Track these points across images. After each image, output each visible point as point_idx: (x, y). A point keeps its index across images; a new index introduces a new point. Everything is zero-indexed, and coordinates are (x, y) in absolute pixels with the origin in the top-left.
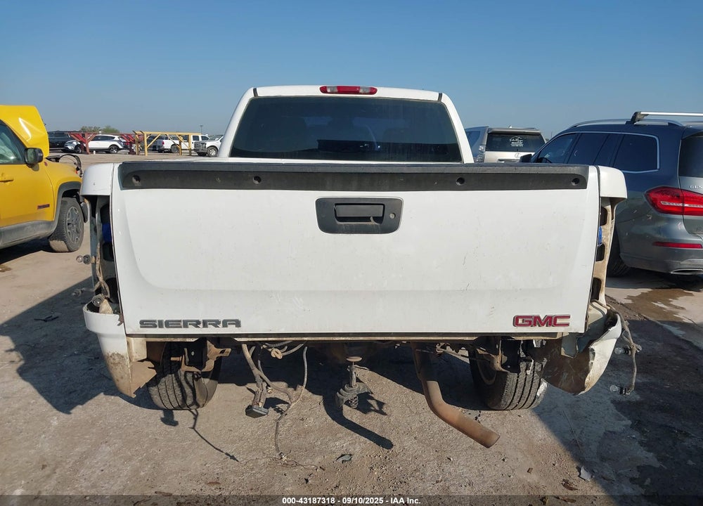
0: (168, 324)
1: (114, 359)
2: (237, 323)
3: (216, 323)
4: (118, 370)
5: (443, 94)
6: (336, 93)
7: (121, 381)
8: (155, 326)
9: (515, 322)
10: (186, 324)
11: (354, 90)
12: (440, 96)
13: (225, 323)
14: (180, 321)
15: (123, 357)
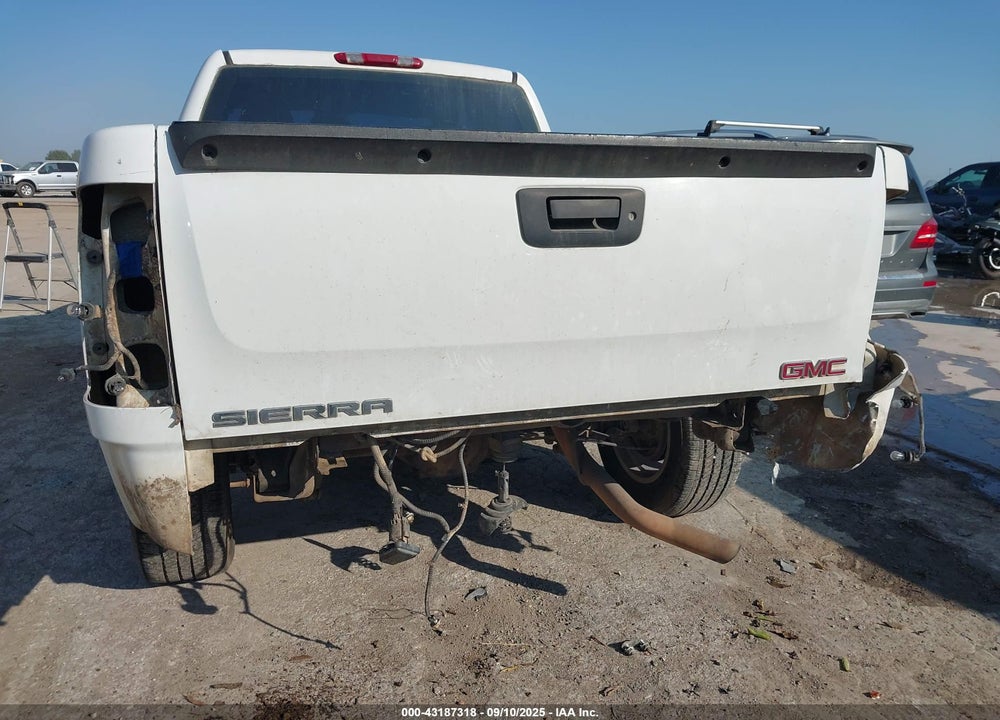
0: (266, 416)
1: (159, 490)
2: (387, 406)
3: (351, 409)
4: (167, 508)
5: (518, 74)
6: (361, 64)
7: (172, 529)
8: (242, 422)
9: (783, 375)
10: (298, 413)
11: (391, 62)
12: (515, 76)
13: (367, 408)
14: (288, 409)
15: (176, 484)
